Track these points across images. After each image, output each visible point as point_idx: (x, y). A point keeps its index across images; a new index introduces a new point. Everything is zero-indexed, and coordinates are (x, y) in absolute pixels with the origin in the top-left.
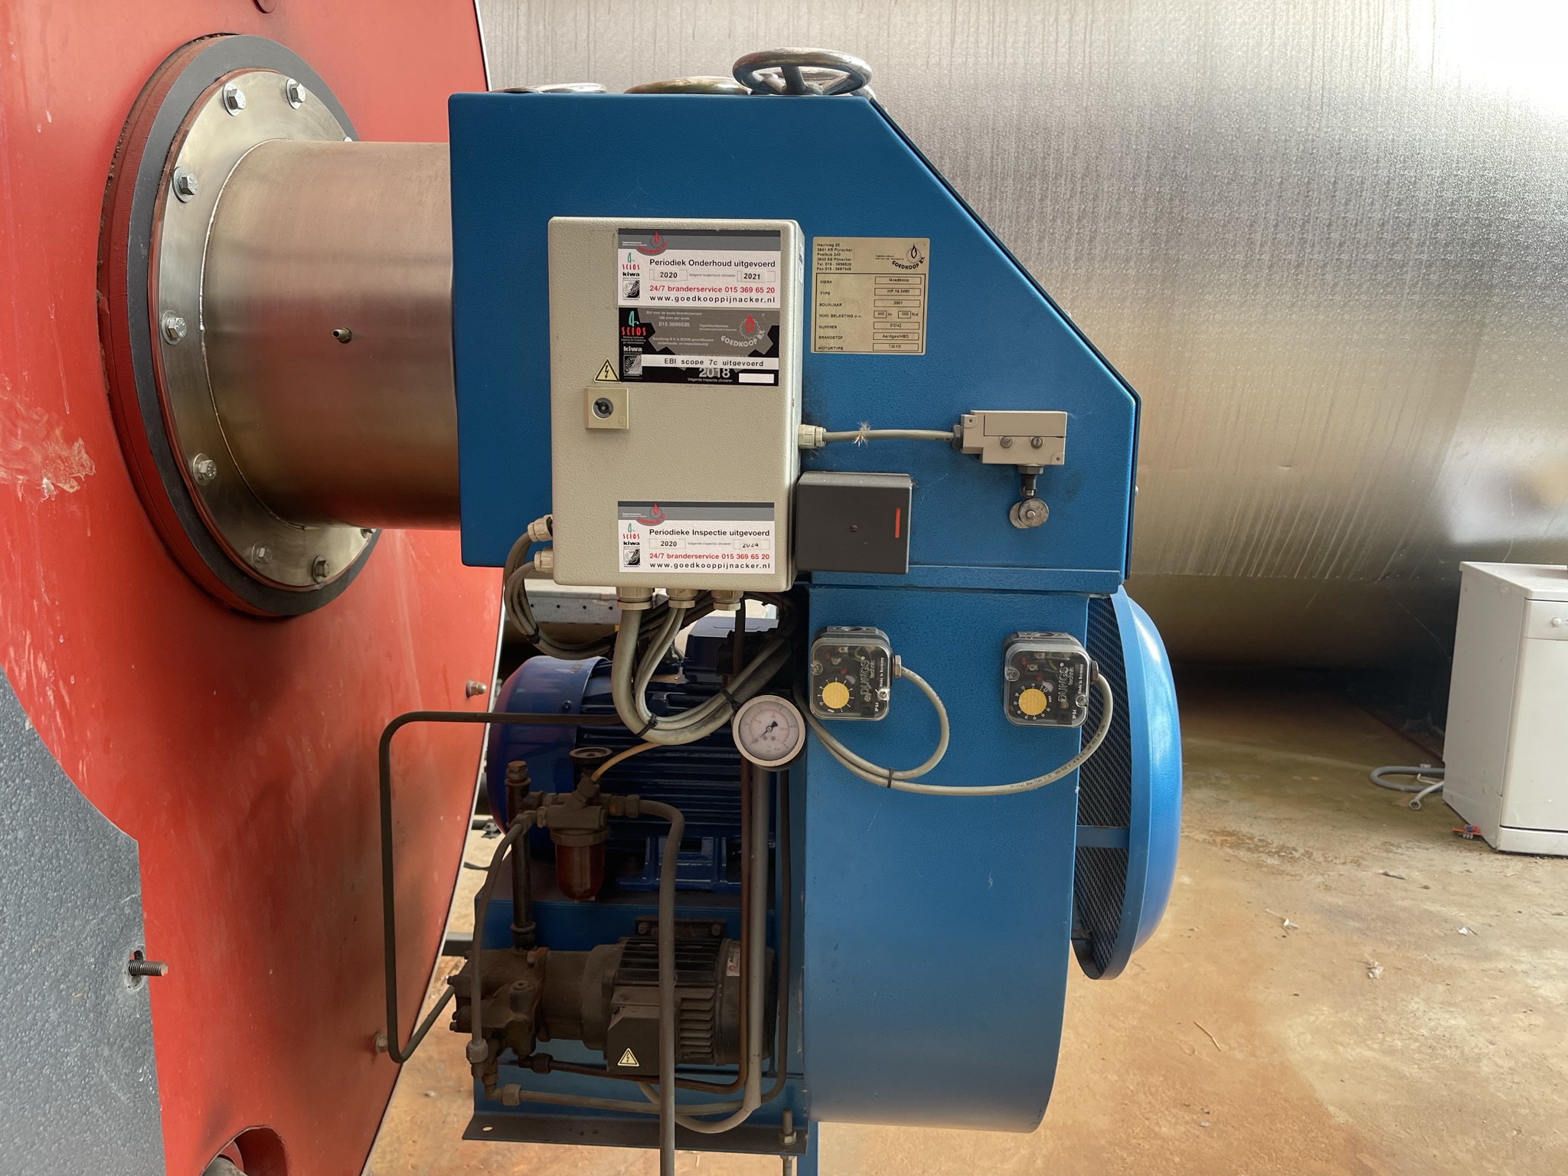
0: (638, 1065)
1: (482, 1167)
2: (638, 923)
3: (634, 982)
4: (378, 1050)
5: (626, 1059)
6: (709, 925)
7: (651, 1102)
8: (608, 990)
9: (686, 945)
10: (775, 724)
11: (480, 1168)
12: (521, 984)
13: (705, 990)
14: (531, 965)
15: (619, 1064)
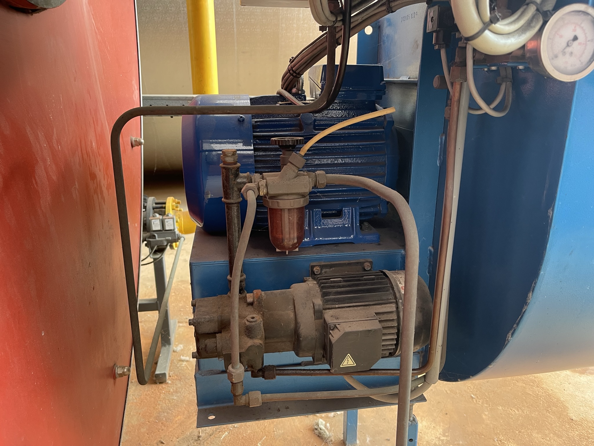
0: (355, 365)
1: (157, 421)
2: (313, 267)
3: (337, 306)
4: (117, 376)
5: (346, 361)
6: (362, 263)
7: (355, 389)
8: (319, 314)
9: (363, 276)
10: (575, 38)
11: (156, 422)
12: (253, 318)
13: (388, 305)
14: (251, 304)
15: (341, 366)
